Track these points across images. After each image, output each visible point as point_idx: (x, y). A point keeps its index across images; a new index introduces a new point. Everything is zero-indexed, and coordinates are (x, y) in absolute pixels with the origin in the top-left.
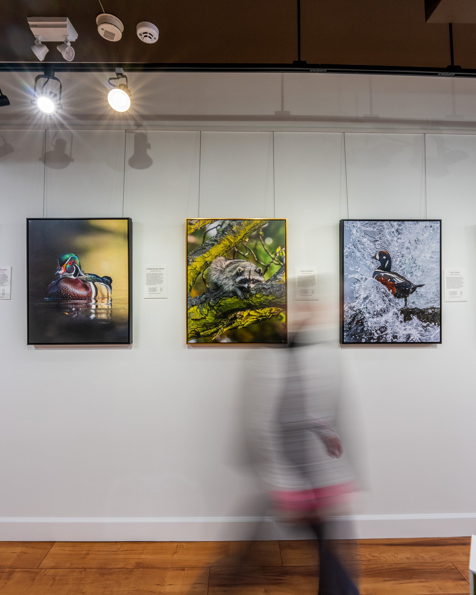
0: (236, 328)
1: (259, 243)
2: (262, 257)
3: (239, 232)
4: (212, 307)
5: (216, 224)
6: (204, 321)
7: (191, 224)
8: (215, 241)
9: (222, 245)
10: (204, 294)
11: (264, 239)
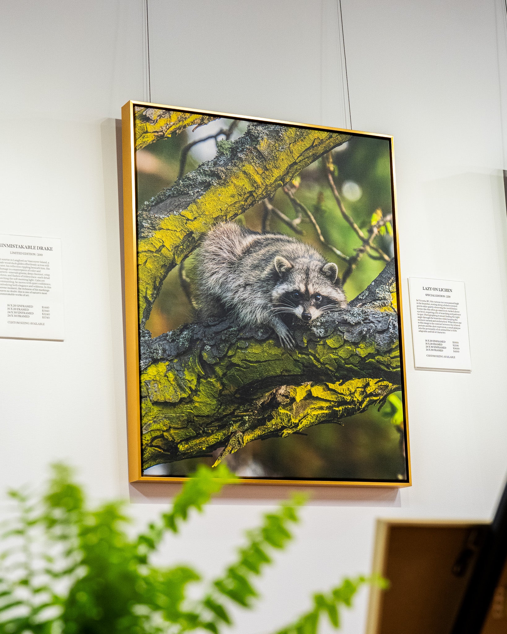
0: (277, 433)
1: (328, 193)
2: (336, 235)
3: (275, 159)
4: (209, 368)
5: (213, 127)
6: (187, 408)
7: (146, 119)
8: (214, 174)
9: (231, 189)
10: (186, 327)
11: (339, 183)
